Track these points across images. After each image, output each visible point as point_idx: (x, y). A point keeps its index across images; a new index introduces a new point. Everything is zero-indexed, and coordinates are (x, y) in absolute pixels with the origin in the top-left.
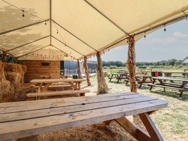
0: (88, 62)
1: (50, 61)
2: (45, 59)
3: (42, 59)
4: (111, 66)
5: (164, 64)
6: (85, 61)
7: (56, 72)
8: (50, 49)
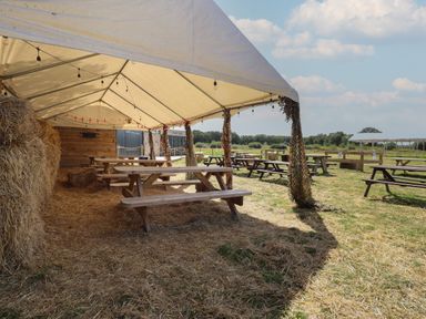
0: (169, 133)
1: (97, 130)
2: (89, 127)
3: (84, 126)
4: (214, 143)
5: (321, 142)
6: (165, 132)
7: (109, 151)
8: (99, 107)
